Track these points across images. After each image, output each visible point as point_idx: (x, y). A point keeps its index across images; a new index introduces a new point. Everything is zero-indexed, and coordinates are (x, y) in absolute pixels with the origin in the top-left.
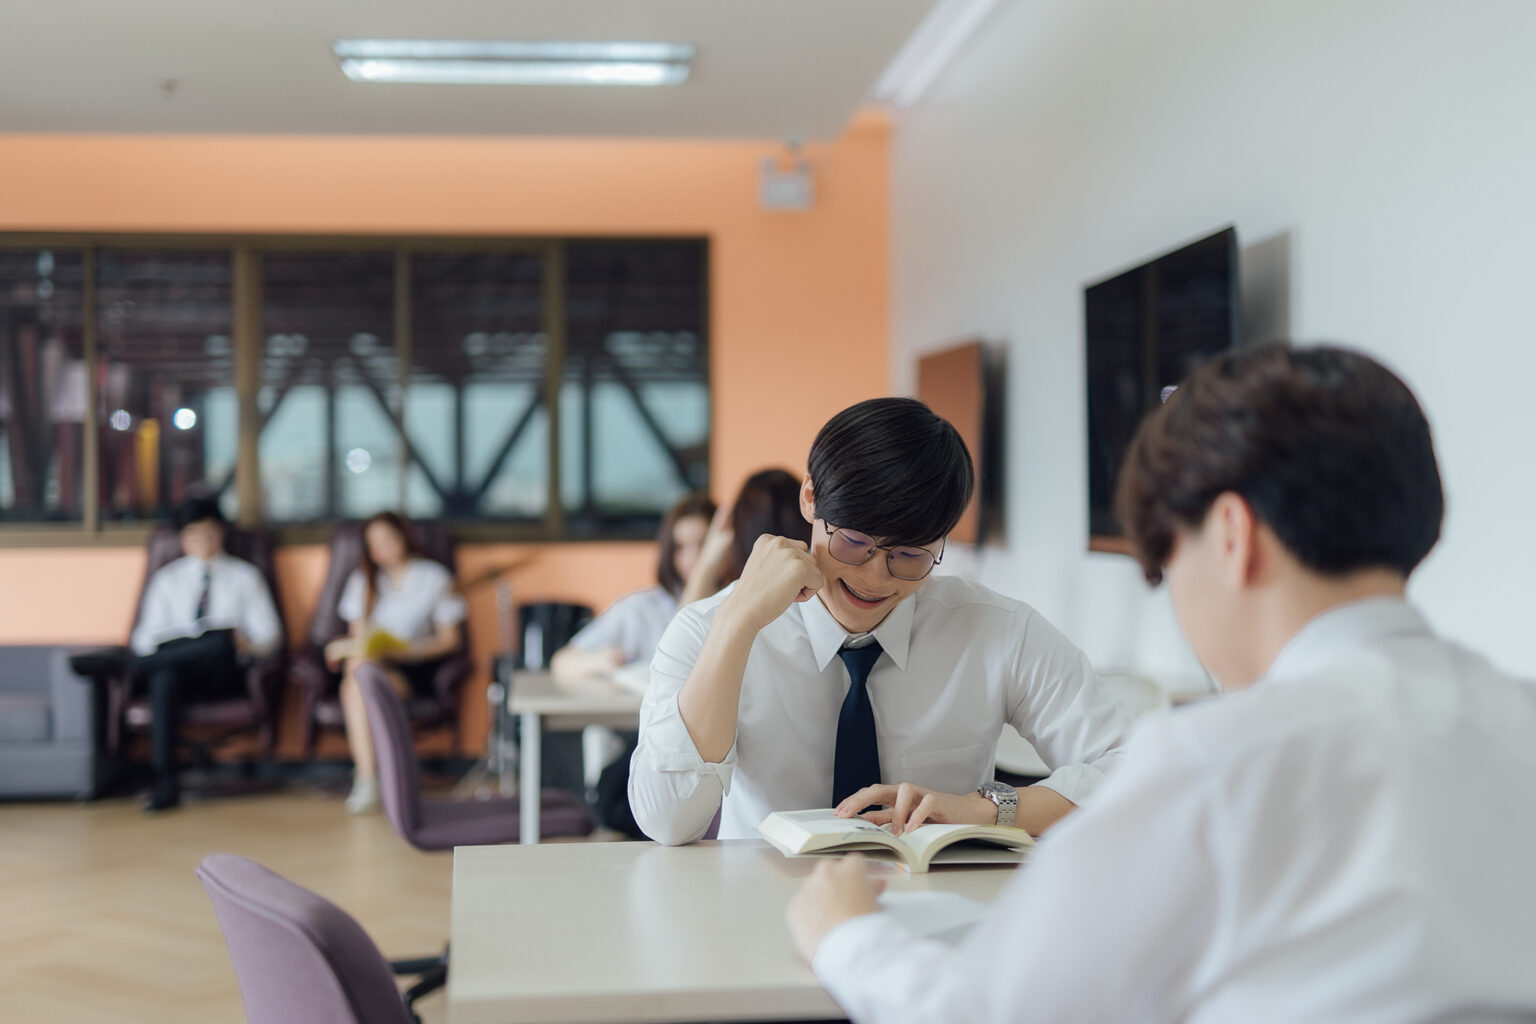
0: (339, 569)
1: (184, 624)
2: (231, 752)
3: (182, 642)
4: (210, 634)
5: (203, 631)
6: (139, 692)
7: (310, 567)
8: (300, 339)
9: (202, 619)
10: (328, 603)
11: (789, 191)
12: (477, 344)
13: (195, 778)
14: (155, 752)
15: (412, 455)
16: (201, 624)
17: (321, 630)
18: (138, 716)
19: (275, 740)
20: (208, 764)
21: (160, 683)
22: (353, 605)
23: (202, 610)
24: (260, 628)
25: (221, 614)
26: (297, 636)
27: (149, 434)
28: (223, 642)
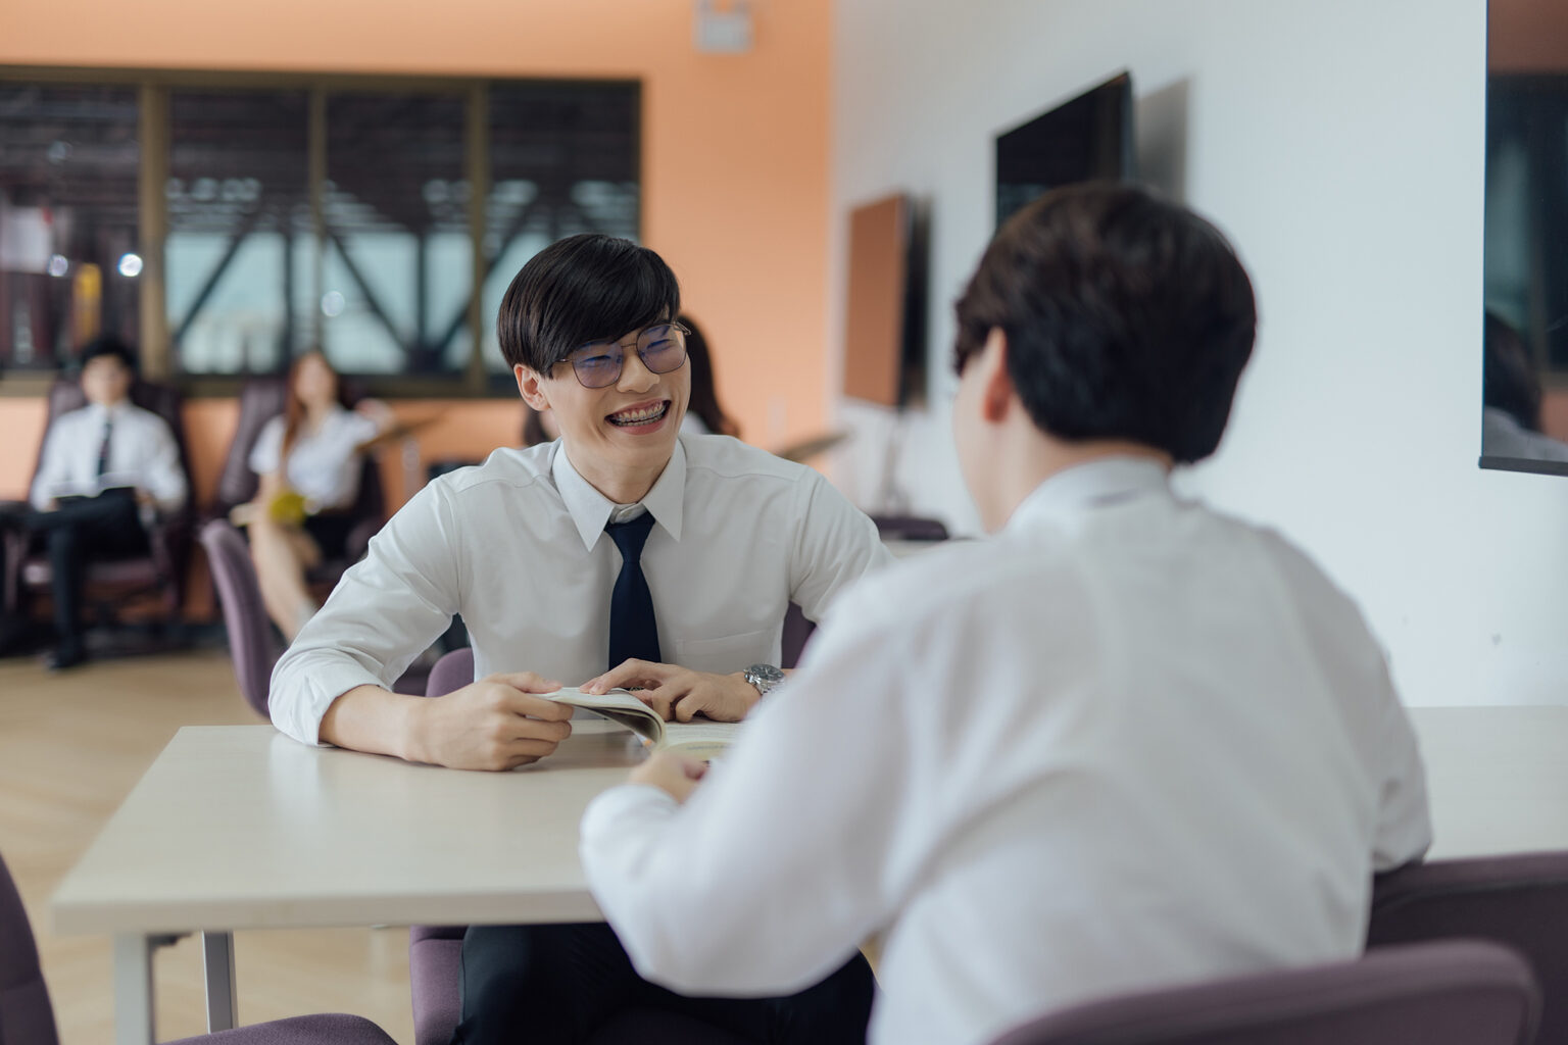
0: (249, 424)
1: (85, 482)
2: (135, 613)
3: (80, 500)
4: (109, 493)
5: (103, 489)
6: (37, 550)
7: (218, 421)
8: (253, 183)
9: (104, 475)
10: (237, 458)
11: (727, 32)
12: (437, 193)
13: (98, 639)
14: (55, 610)
15: (373, 305)
16: (101, 482)
17: (231, 486)
18: (36, 574)
19: (182, 599)
20: (114, 624)
21: (58, 540)
22: (266, 458)
23: (103, 464)
24: (164, 484)
25: (123, 471)
26: (206, 492)
27: (89, 282)
28: (123, 500)
